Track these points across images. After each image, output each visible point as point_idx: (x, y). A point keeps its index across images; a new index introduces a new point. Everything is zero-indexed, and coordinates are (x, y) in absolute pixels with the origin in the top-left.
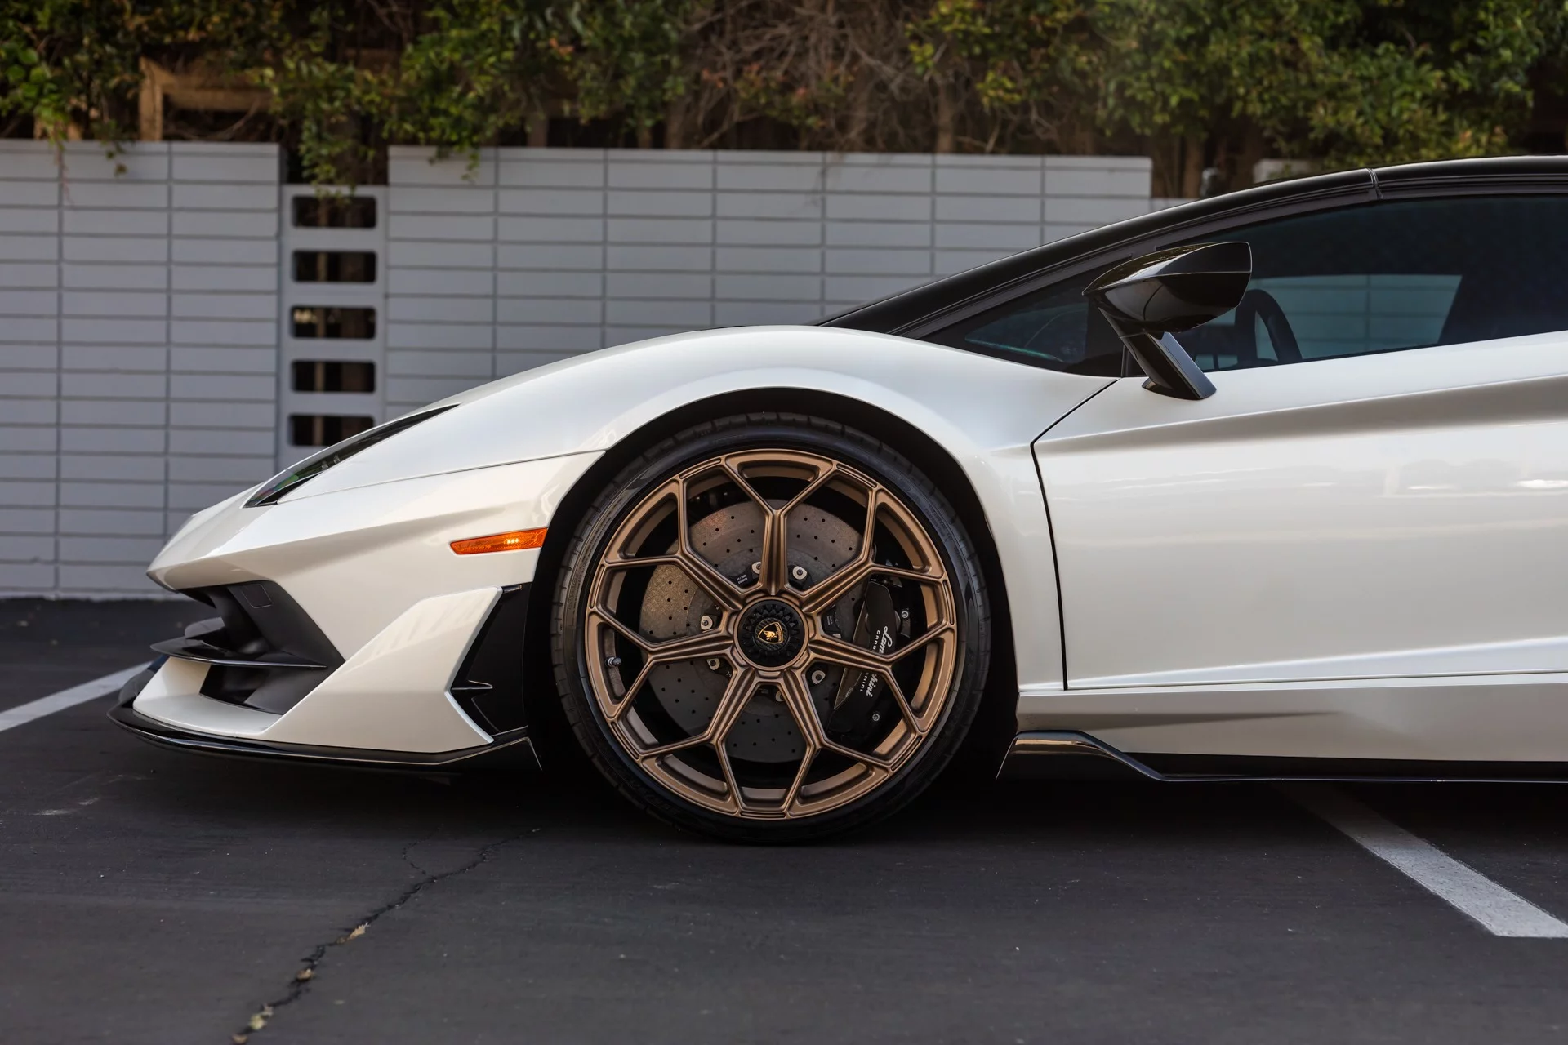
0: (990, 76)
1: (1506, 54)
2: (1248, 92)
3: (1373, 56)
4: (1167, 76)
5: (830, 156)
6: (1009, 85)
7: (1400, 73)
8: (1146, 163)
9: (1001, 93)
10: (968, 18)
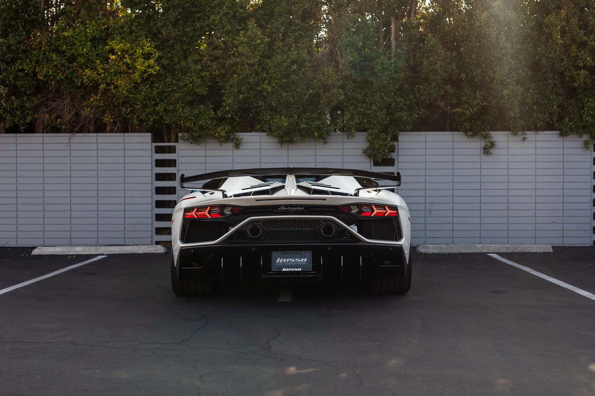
0: (106, 115)
1: (227, 108)
2: (167, 118)
3: (198, 108)
4: (150, 113)
5: (71, 134)
6: (110, 117)
7: (205, 111)
8: (150, 134)
9: (108, 119)
10: (98, 101)
